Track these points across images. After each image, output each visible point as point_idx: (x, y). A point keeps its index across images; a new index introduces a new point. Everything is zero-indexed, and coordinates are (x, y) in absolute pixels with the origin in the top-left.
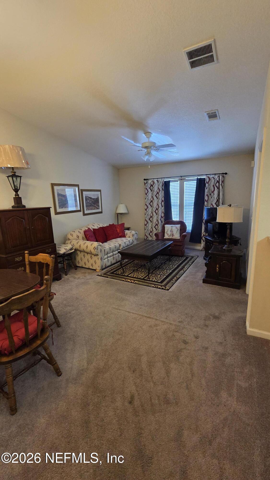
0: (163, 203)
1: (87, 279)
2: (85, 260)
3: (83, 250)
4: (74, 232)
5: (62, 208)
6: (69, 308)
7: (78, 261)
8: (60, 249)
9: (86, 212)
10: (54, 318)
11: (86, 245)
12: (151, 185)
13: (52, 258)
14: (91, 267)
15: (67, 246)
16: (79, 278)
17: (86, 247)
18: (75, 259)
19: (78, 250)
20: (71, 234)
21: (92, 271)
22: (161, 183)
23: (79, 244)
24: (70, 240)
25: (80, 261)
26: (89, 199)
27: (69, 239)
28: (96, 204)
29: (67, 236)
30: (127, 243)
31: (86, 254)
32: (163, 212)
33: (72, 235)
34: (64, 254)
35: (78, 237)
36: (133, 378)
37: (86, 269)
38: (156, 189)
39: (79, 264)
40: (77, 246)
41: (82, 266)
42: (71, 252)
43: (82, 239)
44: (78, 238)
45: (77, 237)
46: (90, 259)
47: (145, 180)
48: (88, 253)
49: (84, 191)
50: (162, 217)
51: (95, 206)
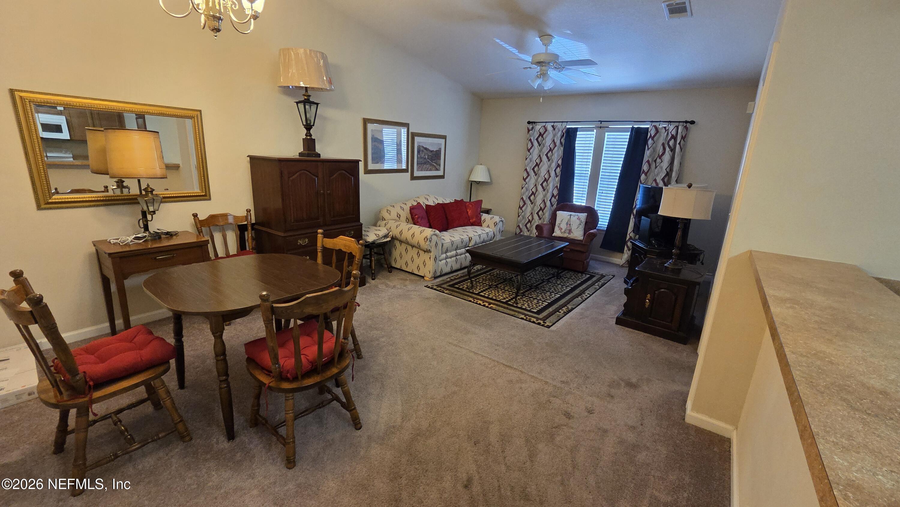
0: (558, 170)
1: (409, 291)
2: (407, 257)
3: (406, 239)
4: (394, 206)
5: (377, 163)
6: (375, 332)
7: (395, 259)
8: (368, 233)
9: (417, 174)
10: (353, 343)
11: (411, 232)
12: (540, 133)
13: (362, 245)
14: (416, 272)
15: (379, 230)
16: (394, 287)
17: (412, 235)
18: (390, 254)
19: (397, 239)
20: (387, 210)
21: (418, 278)
22: (559, 131)
23: (399, 229)
24: (385, 220)
25: (398, 258)
26: (425, 151)
27: (383, 219)
28: (435, 161)
29: (381, 212)
30: (484, 237)
31: (411, 247)
32: (557, 187)
33: (390, 211)
34: (373, 243)
35: (399, 216)
36: (473, 454)
37: (407, 273)
38: (548, 141)
39: (396, 263)
40: (395, 232)
41: (401, 267)
42: (385, 240)
43: (406, 221)
44: (399, 218)
45: (397, 216)
46: (415, 256)
47: (529, 123)
48: (413, 246)
49: (416, 136)
50: (553, 195)
51: (434, 165)
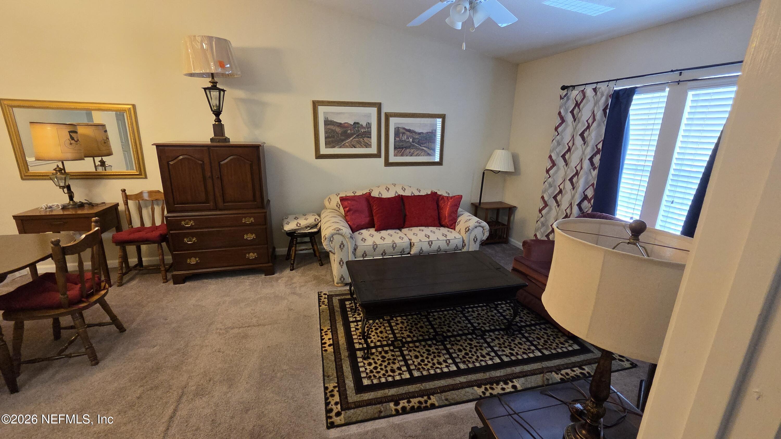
0: (597, 160)
4: (337, 195)
5: (334, 147)
8: (294, 221)
9: (392, 159)
12: (577, 102)
15: (307, 219)
20: (330, 198)
22: (602, 95)
24: (326, 209)
26: (408, 133)
27: (325, 207)
28: (425, 145)
32: (593, 185)
33: (331, 200)
38: (585, 114)
44: (339, 208)
45: (337, 206)
47: (564, 88)
49: (391, 116)
50: (585, 198)
51: (423, 149)
